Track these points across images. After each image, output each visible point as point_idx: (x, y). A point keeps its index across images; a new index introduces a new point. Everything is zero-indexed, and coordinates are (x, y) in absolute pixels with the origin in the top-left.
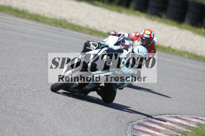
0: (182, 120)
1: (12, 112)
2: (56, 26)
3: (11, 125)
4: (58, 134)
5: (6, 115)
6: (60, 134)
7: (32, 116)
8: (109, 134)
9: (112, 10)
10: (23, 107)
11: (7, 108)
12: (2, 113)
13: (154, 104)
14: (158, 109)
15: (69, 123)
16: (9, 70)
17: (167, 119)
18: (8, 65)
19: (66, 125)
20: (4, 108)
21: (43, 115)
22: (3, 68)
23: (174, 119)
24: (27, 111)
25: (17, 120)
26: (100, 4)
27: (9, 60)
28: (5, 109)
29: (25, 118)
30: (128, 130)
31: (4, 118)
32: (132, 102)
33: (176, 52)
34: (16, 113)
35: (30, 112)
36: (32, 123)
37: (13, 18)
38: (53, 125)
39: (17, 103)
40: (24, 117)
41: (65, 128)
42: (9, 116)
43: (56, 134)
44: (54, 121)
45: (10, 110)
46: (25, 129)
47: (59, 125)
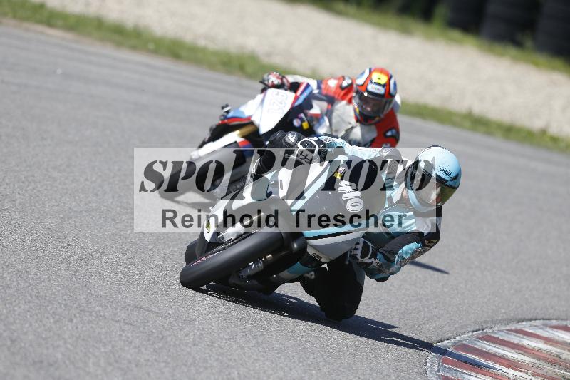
1: (107, 314)
2: (228, 73)
3: (103, 350)
4: (235, 375)
5: (90, 322)
6: (239, 374)
7: (161, 324)
8: (375, 375)
10: (136, 300)
11: (92, 301)
12: (78, 315)
13: (501, 291)
14: (513, 303)
15: (264, 345)
16: (96, 195)
17: (538, 333)
18: (95, 181)
19: (255, 348)
20: (83, 301)
21: (191, 322)
22: (80, 191)
24: (148, 310)
25: (121, 335)
26: (352, 9)
27: (96, 168)
28: (85, 305)
29: (141, 329)
30: (428, 365)
31: (84, 329)
32: (441, 284)
33: (562, 145)
34: (115, 315)
35: (155, 312)
36: (160, 345)
37: (109, 51)
38: (220, 350)
39: (121, 288)
40: (139, 327)
41: (253, 356)
42: (98, 323)
43: (229, 374)
44: (222, 339)
45: (100, 309)
46: (142, 360)
47: (237, 350)
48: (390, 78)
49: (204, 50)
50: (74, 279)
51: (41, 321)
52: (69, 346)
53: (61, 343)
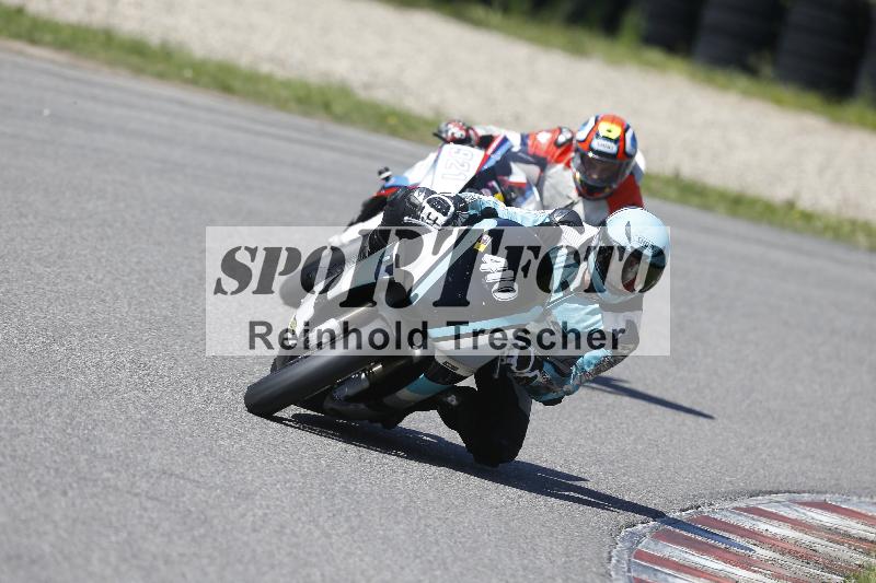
0: (847, 515)
1: (119, 483)
2: (306, 114)
3: (113, 538)
4: (317, 575)
5: (94, 495)
6: (323, 575)
7: (203, 498)
8: (531, 577)
9: (546, 44)
10: (165, 462)
11: (97, 464)
12: (75, 485)
13: (724, 449)
14: (743, 467)
15: (361, 530)
16: (103, 301)
17: (782, 513)
18: (102, 280)
19: (346, 536)
20: (83, 464)
21: (248, 496)
22: (78, 295)
23: (808, 513)
24: (183, 478)
25: (141, 517)
26: (496, 17)
27: (103, 260)
28: (86, 470)
29: (173, 507)
30: (614, 561)
31: (85, 506)
32: (632, 438)
33: (819, 224)
34: (133, 484)
35: (194, 481)
36: (202, 531)
38: (294, 540)
39: (141, 444)
40: (169, 504)
41: (345, 548)
42: (105, 498)
43: (309, 575)
44: (296, 522)
45: (109, 475)
46: (175, 554)
47: (319, 538)
48: (626, 130)
49: (269, 79)
50: (69, 431)
51: (18, 494)
52: (62, 533)
53: (49, 527)
